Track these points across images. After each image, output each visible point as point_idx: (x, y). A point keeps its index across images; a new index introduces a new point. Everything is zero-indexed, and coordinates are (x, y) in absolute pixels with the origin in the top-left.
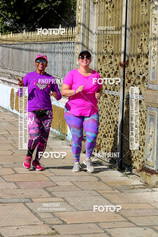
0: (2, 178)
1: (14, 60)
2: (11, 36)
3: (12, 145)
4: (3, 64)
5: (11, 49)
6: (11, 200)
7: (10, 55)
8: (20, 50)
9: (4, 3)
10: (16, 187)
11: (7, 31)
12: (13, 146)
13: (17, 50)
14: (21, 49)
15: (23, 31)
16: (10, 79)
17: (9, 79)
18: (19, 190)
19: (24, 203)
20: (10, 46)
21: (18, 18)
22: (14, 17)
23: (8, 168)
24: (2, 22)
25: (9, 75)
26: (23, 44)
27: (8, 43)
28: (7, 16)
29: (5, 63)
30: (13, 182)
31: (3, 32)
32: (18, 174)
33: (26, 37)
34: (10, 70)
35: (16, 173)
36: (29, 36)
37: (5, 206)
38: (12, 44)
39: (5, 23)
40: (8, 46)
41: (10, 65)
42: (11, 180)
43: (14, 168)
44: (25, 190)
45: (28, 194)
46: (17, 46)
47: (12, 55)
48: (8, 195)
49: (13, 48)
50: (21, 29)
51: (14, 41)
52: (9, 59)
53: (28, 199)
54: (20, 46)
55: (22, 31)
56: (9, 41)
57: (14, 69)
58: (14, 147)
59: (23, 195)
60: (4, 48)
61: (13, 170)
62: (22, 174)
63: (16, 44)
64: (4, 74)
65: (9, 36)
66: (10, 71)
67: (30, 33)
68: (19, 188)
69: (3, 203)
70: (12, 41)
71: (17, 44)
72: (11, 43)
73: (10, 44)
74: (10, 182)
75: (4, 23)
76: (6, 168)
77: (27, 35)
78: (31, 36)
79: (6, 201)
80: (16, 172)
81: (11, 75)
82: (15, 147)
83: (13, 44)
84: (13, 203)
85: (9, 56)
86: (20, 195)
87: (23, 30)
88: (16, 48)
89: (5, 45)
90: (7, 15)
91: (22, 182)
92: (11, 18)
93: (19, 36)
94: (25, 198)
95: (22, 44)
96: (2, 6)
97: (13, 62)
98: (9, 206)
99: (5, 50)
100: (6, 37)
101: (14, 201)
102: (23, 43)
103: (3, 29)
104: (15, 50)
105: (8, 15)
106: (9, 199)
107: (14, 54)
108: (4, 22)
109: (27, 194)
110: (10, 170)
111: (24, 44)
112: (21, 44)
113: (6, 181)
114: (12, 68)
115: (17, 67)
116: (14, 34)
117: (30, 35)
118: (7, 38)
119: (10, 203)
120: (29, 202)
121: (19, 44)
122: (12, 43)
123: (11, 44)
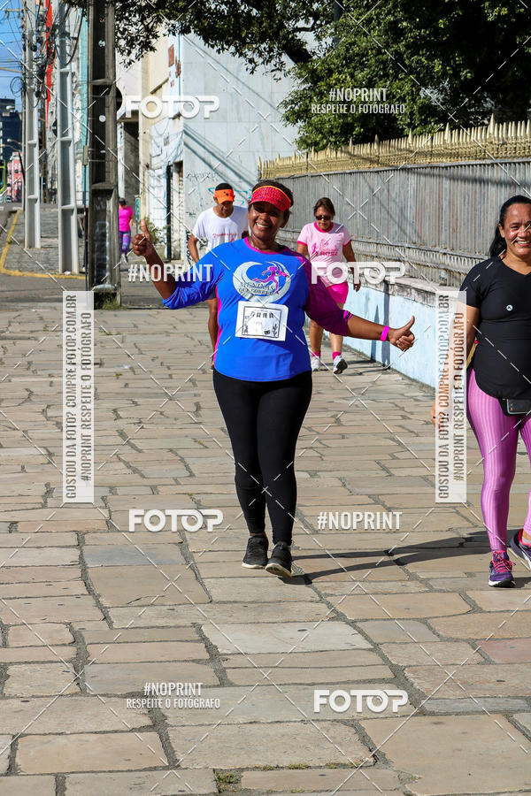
0: (430, 628)
1: (457, 220)
2: (445, 139)
3: (457, 513)
4: (420, 237)
5: (446, 184)
6: (463, 705)
7: (445, 204)
8: (478, 184)
9: (418, 27)
10: (477, 657)
11: (431, 123)
12: (462, 516)
13: (469, 186)
14: (481, 181)
15: (486, 122)
16: (445, 285)
17: (441, 285)
18: (486, 669)
19: (508, 715)
20: (443, 172)
21: (466, 74)
22: (451, 72)
23: (449, 592)
24: (412, 91)
25: (443, 274)
26: (488, 165)
27: (436, 161)
28: (429, 69)
29: (428, 233)
30: (467, 641)
31: (416, 127)
32: (483, 612)
33: (499, 140)
34: (445, 254)
35: (475, 609)
36: (507, 138)
37: (440, 723)
38: (450, 167)
39: (422, 96)
40: (436, 171)
41: (443, 237)
42: (459, 635)
43: (470, 593)
44: (507, 667)
45: (518, 681)
46: (468, 172)
47: (449, 202)
48: (449, 687)
49: (453, 178)
50: (479, 113)
51: (457, 155)
52: (439, 218)
53: (519, 701)
54: (478, 173)
55: (483, 119)
56: (439, 155)
57: (459, 252)
58: (465, 518)
59: (502, 686)
60: (422, 179)
61: (466, 599)
62: (496, 612)
63: (465, 166)
64: (425, 269)
65: (438, 140)
66: (447, 261)
67: (512, 126)
68: (487, 662)
69: (433, 714)
70: (450, 155)
71: (469, 165)
72: (446, 161)
73: (443, 165)
74: (457, 640)
75: (418, 95)
76: (440, 591)
77: (502, 134)
78: (516, 138)
79: (443, 709)
80: (476, 605)
81: (450, 271)
82: (468, 520)
83: (454, 167)
84: (468, 713)
85: (440, 208)
86: (492, 685)
87: (486, 114)
88: (465, 180)
89: (428, 170)
90: (428, 66)
91: (497, 639)
92: (444, 75)
93: (474, 138)
94: (509, 697)
95: (484, 165)
96: (412, 37)
97: (453, 229)
98: (454, 726)
99: (428, 188)
100: (429, 144)
101: (471, 708)
102: (489, 162)
103: (417, 116)
104: (461, 186)
105: (433, 67)
106: (455, 701)
107: (458, 201)
108: (419, 90)
109: (515, 682)
110: (455, 598)
111: (492, 165)
112: (480, 165)
113: (443, 639)
114: (453, 249)
115: (470, 245)
116: (455, 133)
117: (511, 133)
118: (432, 147)
119: (457, 714)
120: (524, 711)
121: (473, 165)
122: (449, 164)
123: (446, 167)
